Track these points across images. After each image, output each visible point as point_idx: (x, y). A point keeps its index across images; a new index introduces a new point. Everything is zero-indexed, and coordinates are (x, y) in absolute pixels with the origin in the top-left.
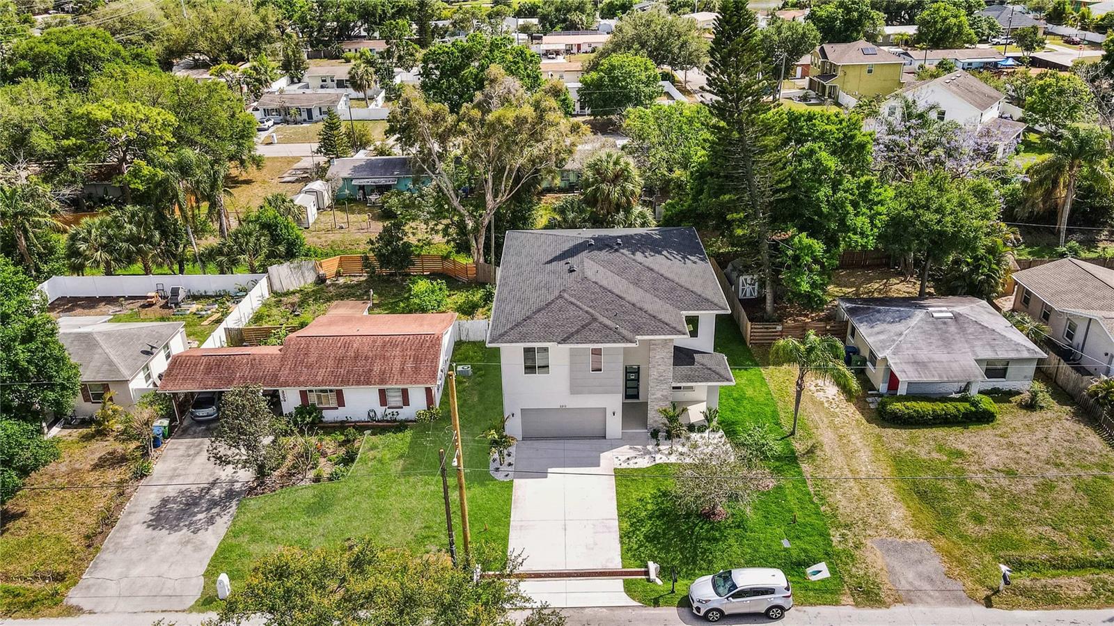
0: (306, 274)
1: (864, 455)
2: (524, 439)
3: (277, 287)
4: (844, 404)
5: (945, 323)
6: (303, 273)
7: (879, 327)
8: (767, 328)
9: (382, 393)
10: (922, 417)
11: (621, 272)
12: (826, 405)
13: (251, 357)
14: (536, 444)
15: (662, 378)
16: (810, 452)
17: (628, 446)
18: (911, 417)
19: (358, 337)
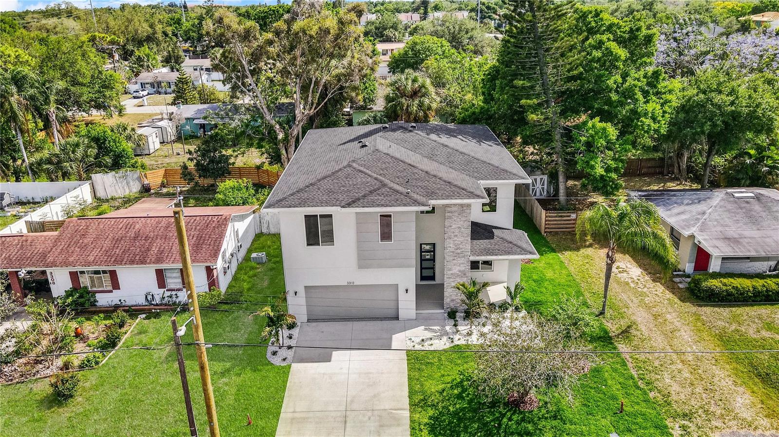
0: (131, 183)
1: (686, 335)
2: (309, 321)
3: (101, 194)
4: (651, 284)
5: (747, 202)
6: (128, 183)
7: (677, 209)
8: (561, 216)
9: (160, 274)
10: (741, 294)
11: (415, 149)
12: (632, 285)
13: (24, 238)
14: (323, 326)
15: (459, 251)
16: (625, 333)
17: (423, 327)
18: (729, 294)
19: (142, 219)
